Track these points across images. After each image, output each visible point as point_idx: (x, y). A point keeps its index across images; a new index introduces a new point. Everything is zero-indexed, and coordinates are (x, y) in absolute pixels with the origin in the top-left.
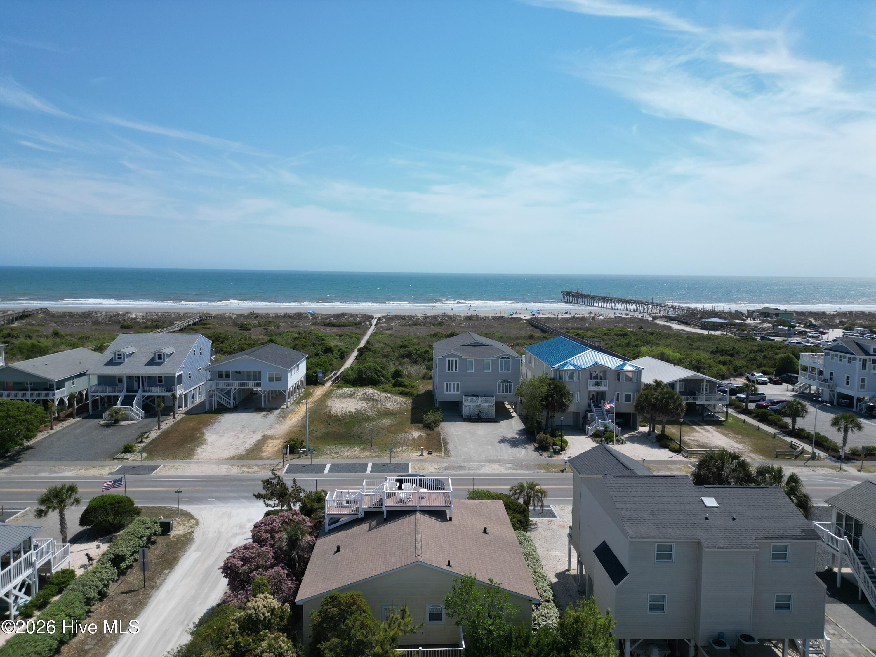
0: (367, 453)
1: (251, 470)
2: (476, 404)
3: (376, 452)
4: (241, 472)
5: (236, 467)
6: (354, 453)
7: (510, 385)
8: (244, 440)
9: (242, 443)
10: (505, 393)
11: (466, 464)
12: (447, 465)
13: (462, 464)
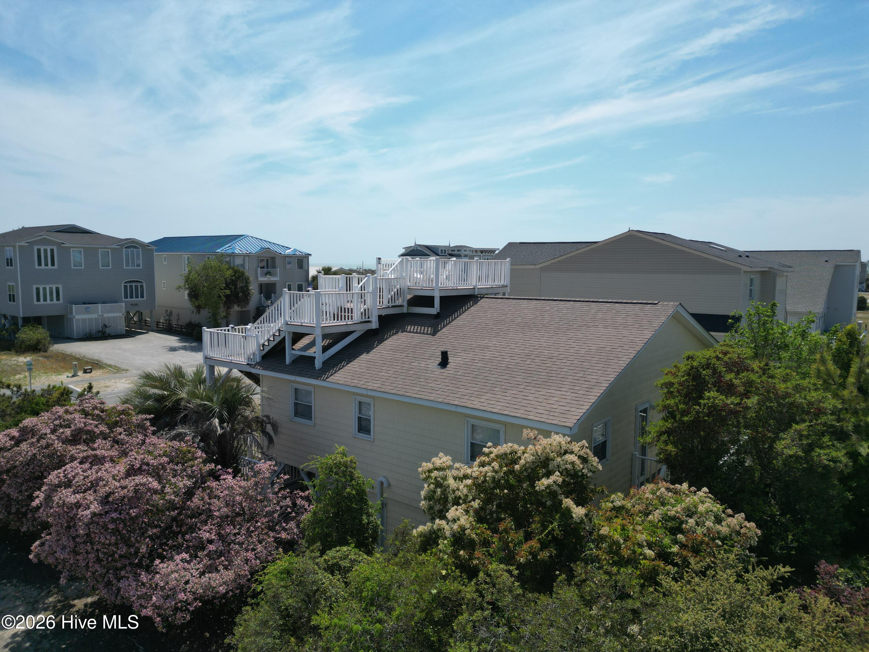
2: (94, 316)
7: (142, 286)
10: (134, 299)
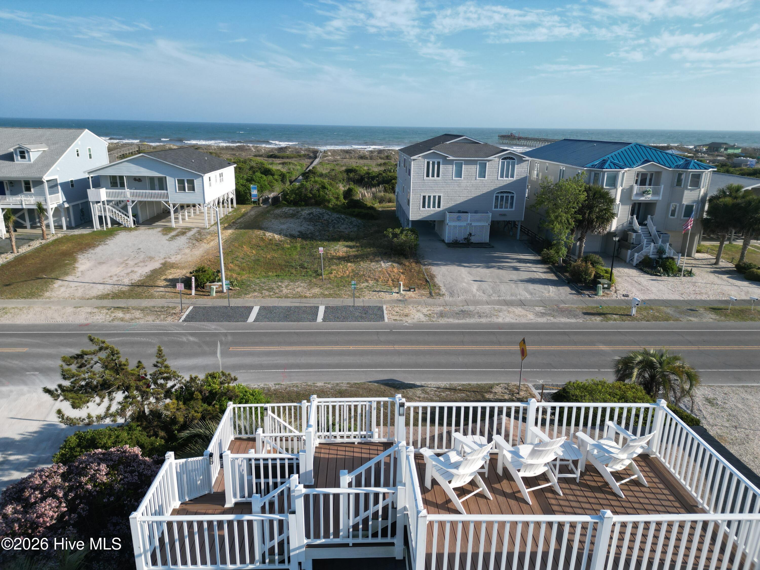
0: (316, 290)
1: (128, 316)
2: (464, 224)
3: (329, 288)
4: (111, 319)
5: (105, 311)
6: (296, 290)
7: (512, 197)
8: (133, 269)
9: (128, 274)
10: (503, 209)
11: (471, 308)
12: (442, 308)
13: (465, 308)
